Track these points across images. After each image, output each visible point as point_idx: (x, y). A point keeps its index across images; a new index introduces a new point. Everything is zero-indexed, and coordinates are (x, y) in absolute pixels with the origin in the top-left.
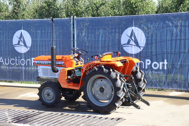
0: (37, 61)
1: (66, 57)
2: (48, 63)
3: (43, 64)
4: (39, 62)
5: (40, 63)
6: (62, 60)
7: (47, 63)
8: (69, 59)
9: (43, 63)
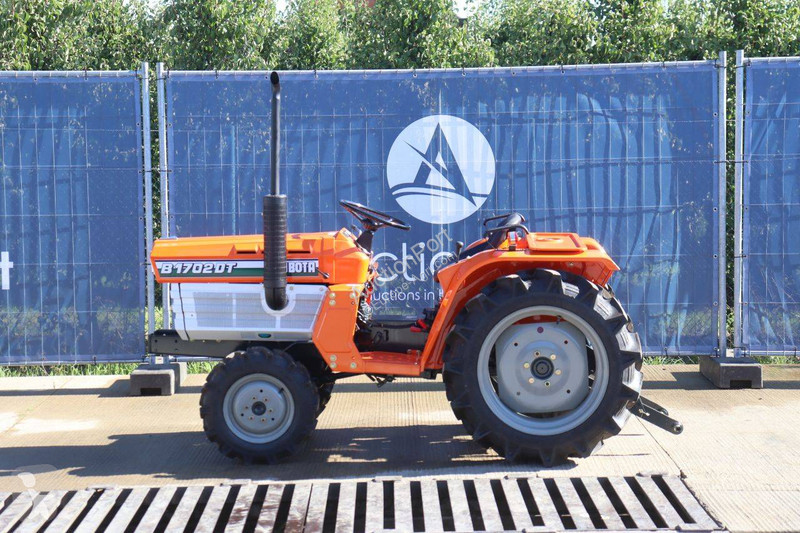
0: (170, 265)
1: (323, 241)
2: (229, 271)
3: (201, 274)
4: (179, 266)
5: (185, 272)
6: (309, 252)
7: (226, 269)
8: (342, 249)
9: (205, 271)
